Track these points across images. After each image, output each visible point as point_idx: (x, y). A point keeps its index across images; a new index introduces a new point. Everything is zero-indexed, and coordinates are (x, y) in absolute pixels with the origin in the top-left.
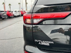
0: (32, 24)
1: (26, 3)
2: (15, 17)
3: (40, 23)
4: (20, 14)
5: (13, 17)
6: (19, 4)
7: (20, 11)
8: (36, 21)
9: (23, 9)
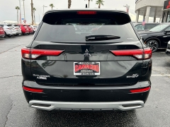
0: (31, 59)
1: (33, 9)
2: (8, 36)
3: (37, 59)
4: (20, 31)
5: (5, 37)
6: (17, 8)
7: (19, 26)
8: (34, 56)
9: (25, 22)
